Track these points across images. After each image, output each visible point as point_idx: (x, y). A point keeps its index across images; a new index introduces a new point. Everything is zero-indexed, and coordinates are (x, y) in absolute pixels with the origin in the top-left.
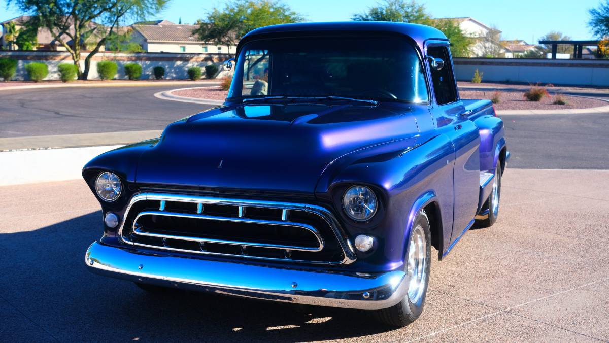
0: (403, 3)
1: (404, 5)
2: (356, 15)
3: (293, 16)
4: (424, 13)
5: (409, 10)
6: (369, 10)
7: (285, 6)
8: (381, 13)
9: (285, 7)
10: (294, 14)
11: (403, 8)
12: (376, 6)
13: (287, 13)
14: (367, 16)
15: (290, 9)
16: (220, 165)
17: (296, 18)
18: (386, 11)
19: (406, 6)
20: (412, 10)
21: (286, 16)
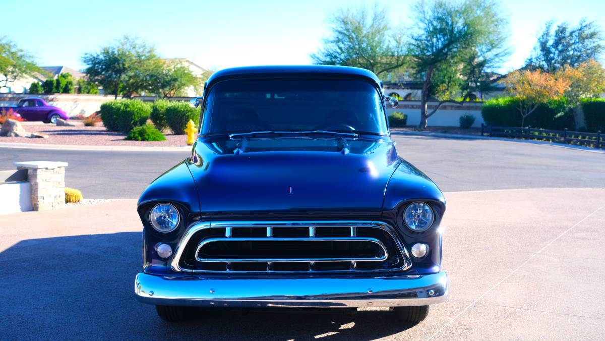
0: (134, 44)
1: (135, 45)
2: (86, 54)
3: (20, 54)
4: (156, 54)
5: (140, 50)
6: (101, 49)
7: (11, 42)
8: (113, 52)
9: (12, 44)
10: (22, 51)
11: (134, 48)
12: (106, 45)
13: (13, 50)
14: (98, 55)
15: (17, 46)
16: (291, 192)
17: (23, 55)
18: (118, 51)
19: (137, 46)
20: (144, 50)
21: (12, 53)
